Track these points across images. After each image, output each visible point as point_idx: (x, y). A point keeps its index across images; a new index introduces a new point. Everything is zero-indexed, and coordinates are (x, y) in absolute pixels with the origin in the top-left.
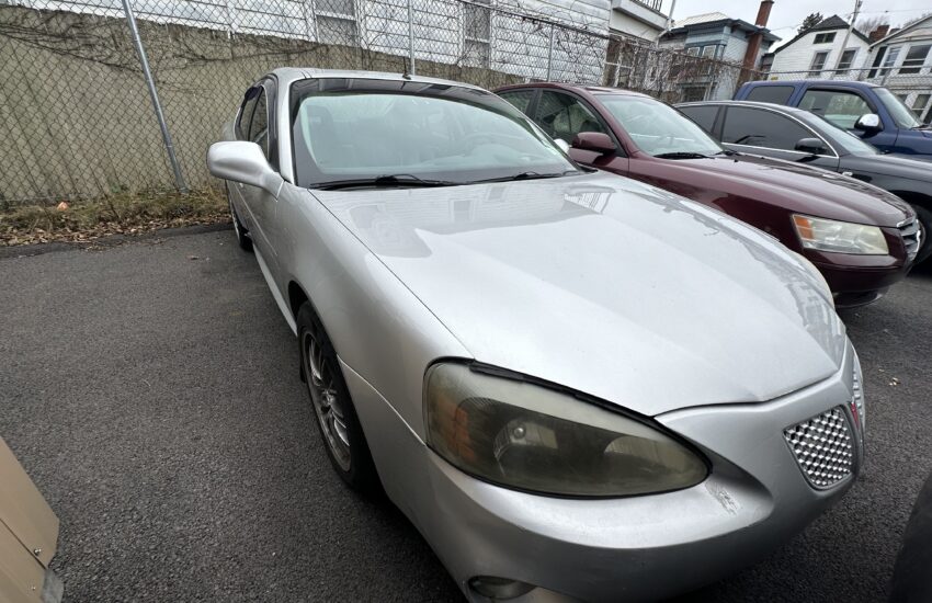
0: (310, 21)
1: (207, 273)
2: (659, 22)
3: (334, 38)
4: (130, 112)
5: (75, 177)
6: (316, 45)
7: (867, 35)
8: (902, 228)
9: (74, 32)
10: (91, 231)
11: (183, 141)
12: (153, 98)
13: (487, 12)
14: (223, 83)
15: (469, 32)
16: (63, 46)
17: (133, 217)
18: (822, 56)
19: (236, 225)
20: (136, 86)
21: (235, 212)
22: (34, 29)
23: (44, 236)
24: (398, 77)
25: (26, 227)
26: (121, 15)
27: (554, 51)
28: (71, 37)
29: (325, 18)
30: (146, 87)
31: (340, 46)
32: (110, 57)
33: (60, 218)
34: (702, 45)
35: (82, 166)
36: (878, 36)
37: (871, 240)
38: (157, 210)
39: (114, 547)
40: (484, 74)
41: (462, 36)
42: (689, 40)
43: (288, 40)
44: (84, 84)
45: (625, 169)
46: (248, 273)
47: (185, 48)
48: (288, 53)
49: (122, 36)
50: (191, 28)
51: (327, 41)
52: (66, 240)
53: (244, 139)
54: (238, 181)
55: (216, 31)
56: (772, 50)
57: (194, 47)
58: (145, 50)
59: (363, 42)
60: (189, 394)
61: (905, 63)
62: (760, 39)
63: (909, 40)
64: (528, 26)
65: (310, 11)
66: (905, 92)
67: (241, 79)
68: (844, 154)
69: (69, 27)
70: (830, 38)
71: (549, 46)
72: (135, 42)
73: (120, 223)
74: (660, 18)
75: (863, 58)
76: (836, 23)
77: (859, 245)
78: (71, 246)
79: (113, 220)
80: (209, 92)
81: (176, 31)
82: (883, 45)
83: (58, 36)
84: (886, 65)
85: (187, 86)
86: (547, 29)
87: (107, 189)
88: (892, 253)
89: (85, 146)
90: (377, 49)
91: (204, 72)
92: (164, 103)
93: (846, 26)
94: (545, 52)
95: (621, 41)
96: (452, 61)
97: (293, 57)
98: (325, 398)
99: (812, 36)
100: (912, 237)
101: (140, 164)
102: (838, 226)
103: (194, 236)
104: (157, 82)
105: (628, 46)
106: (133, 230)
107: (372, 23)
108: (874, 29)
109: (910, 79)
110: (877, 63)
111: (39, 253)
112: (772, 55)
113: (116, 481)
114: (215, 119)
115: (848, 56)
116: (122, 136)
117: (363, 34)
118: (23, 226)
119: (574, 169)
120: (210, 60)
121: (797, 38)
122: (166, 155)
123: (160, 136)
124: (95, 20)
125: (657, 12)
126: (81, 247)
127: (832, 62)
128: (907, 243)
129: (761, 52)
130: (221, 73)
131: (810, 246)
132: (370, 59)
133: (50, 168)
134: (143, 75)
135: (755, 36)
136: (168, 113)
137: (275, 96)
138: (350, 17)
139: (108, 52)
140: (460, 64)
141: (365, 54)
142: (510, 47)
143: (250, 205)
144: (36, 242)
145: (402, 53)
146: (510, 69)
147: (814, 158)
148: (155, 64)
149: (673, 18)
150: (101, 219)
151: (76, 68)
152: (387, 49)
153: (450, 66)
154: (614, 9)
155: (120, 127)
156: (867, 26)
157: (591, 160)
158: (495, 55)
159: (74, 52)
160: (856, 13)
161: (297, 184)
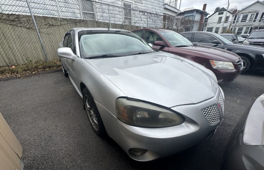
0: (82, 14)
1: (56, 83)
2: (176, 11)
3: (88, 18)
4: (32, 40)
5: (17, 59)
6: (84, 21)
7: (232, 12)
8: (237, 62)
9: (16, 19)
10: (22, 73)
11: (47, 48)
12: (39, 36)
13: (130, 10)
14: (58, 31)
15: (125, 15)
16: (13, 23)
17: (34, 69)
18: (221, 18)
19: (63, 70)
20: (34, 33)
21: (63, 66)
22: (5, 19)
23: (8, 75)
24: (106, 29)
25: (3, 73)
26: (30, 14)
27: (148, 20)
28: (15, 21)
29: (86, 13)
30: (37, 34)
31: (90, 21)
32: (26, 26)
33: (13, 70)
34: (189, 16)
35: (19, 56)
36: (235, 12)
37: (230, 66)
38: (41, 67)
39: (36, 154)
40: (130, 26)
41: (124, 16)
42: (185, 15)
43: (76, 20)
44: (19, 33)
45: (168, 50)
46: (67, 83)
47: (47, 23)
48: (76, 23)
49: (30, 20)
50: (49, 17)
51: (86, 19)
52: (15, 76)
53: (65, 47)
54: (64, 57)
55: (56, 18)
56: (207, 17)
57: (50, 22)
58: (36, 24)
59: (96, 19)
60: (53, 115)
61: (242, 20)
62: (204, 14)
63: (243, 13)
64: (141, 13)
65: (82, 12)
66: (243, 27)
67: (63, 30)
68: (225, 44)
69: (15, 18)
70: (222, 13)
71: (147, 18)
72: (33, 22)
73: (30, 71)
74: (176, 10)
75: (231, 18)
76: (224, 9)
77: (227, 67)
78: (17, 78)
79: (28, 70)
80: (54, 34)
81: (45, 18)
82: (236, 15)
83: (12, 21)
84: (237, 20)
85: (48, 33)
86: (146, 14)
87: (26, 62)
88: (235, 69)
89: (20, 50)
90: (100, 21)
91: (53, 29)
92: (42, 38)
93: (226, 10)
94: (146, 20)
95: (166, 17)
96: (121, 23)
97: (77, 24)
98: (91, 113)
99: (218, 13)
100: (241, 64)
101: (35, 54)
102: (221, 63)
103: (51, 74)
104: (40, 32)
105: (168, 18)
106: (34, 73)
107: (99, 14)
108: (233, 11)
109: (244, 23)
110: (235, 20)
111: (8, 80)
112: (208, 18)
113: (36, 138)
114: (56, 41)
115: (227, 18)
116: (30, 47)
117: (96, 17)
118: (2, 73)
119: (153, 51)
120: (54, 26)
121: (214, 14)
122: (43, 51)
123: (41, 47)
124: (22, 16)
125: (176, 8)
126: (19, 78)
127: (223, 20)
128: (239, 66)
129: (205, 18)
130: (58, 29)
131: (215, 68)
132: (99, 24)
133: (10, 57)
134: (36, 30)
135: (203, 13)
136: (43, 40)
137: (74, 35)
138: (93, 13)
139: (26, 25)
140: (123, 24)
141: (97, 22)
142: (137, 19)
143: (68, 64)
144: (6, 77)
145: (107, 22)
146: (137, 25)
147: (217, 45)
148: (39, 27)
149: (180, 10)
150: (25, 70)
151: (17, 29)
152: (103, 21)
153: (121, 25)
154: (164, 8)
155: (29, 45)
156: (232, 10)
157: (159, 49)
158: (133, 21)
159: (16, 25)
160: (228, 7)
161: (81, 58)
